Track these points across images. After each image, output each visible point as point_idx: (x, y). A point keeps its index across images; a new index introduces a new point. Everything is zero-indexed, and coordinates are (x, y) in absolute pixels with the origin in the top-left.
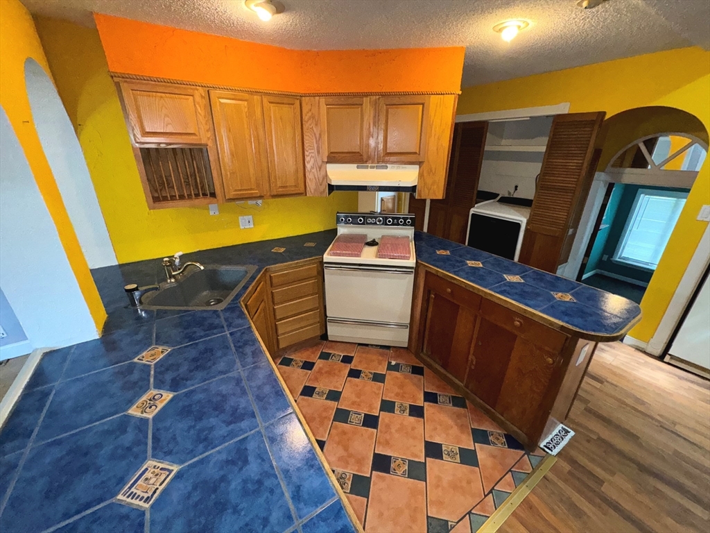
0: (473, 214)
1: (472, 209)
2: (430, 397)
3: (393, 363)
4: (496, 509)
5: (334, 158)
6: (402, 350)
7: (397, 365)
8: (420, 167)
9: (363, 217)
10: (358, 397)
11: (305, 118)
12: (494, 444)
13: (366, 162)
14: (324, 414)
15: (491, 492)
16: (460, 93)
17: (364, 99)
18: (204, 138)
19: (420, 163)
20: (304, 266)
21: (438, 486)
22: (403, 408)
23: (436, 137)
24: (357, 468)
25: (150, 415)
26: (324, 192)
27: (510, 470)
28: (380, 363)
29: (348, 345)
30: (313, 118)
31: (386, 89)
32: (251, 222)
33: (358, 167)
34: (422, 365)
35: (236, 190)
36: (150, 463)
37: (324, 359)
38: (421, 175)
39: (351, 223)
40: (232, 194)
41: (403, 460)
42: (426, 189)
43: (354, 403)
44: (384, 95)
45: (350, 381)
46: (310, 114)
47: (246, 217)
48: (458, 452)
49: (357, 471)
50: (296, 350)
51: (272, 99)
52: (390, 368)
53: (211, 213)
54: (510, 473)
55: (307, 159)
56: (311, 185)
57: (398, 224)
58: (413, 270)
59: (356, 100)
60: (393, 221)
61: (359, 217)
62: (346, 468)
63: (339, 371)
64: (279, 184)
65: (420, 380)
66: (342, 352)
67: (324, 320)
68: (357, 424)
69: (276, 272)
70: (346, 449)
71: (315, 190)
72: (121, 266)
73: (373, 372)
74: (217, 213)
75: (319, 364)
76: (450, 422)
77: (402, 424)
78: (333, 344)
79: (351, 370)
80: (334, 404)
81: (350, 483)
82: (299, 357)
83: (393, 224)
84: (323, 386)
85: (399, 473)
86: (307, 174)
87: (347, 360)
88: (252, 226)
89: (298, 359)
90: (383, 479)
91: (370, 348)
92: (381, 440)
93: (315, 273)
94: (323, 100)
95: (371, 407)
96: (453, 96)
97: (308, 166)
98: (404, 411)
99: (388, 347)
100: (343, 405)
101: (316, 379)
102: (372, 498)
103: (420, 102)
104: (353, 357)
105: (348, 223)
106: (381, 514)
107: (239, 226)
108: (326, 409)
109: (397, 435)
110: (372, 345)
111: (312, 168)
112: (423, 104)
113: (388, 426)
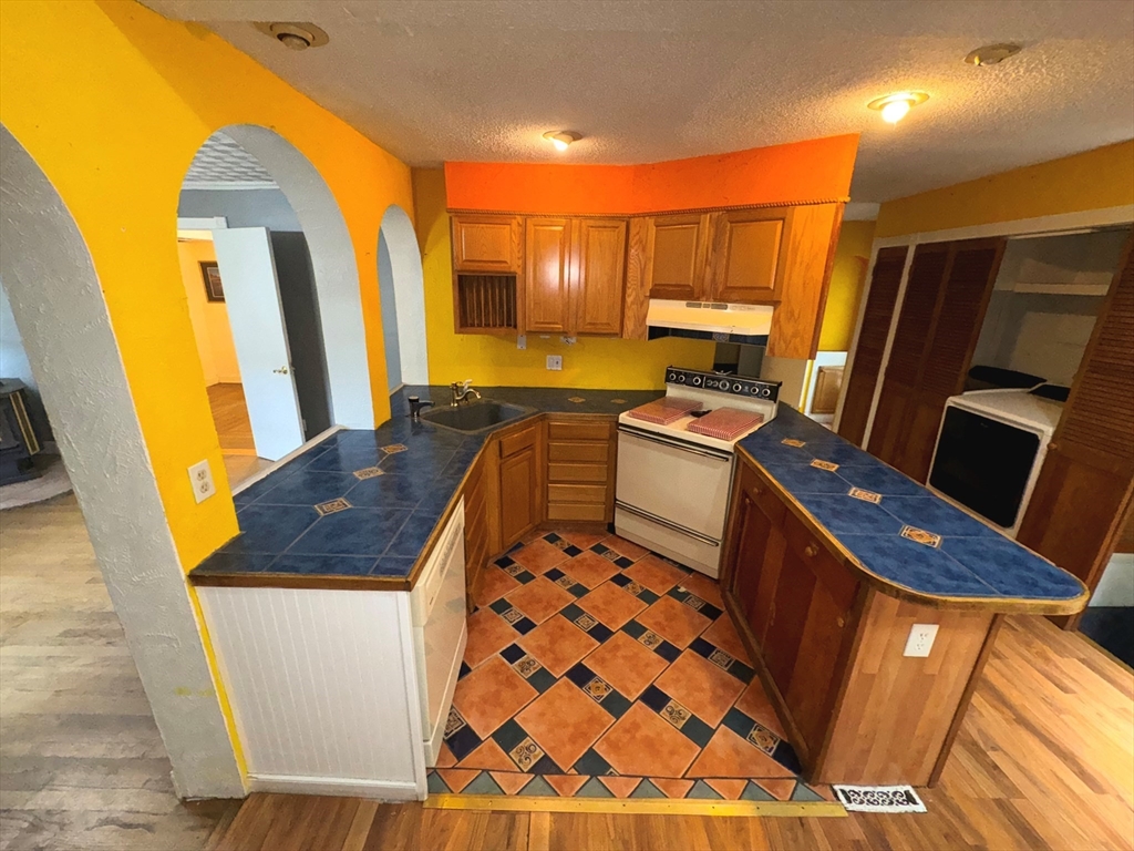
0: (949, 407)
1: (951, 398)
2: (701, 648)
3: (682, 589)
4: (686, 797)
5: (659, 292)
6: (708, 581)
7: (686, 594)
8: (775, 309)
9: (702, 377)
10: (604, 603)
11: (632, 243)
12: (753, 740)
13: (698, 299)
14: (554, 602)
15: (696, 780)
16: (848, 199)
17: (703, 216)
18: (514, 266)
19: (775, 304)
20: (595, 422)
21: (627, 731)
22: (651, 640)
23: (804, 265)
24: (549, 664)
25: (361, 478)
26: (642, 334)
27: (749, 779)
28: (663, 582)
29: (637, 548)
30: (641, 242)
31: (733, 201)
32: (560, 362)
33: (688, 305)
34: (723, 609)
35: (537, 323)
36: (341, 499)
37: (596, 551)
38: (776, 321)
39: (684, 383)
40: (533, 327)
41: (608, 686)
42: (782, 342)
43: (595, 607)
44: (729, 210)
45: (608, 585)
46: (637, 237)
47: (555, 357)
48: (687, 718)
49: (549, 667)
50: (570, 531)
51: (592, 222)
52: (674, 593)
53: (519, 347)
54: (747, 781)
55: (629, 291)
56: (630, 325)
57: (749, 394)
58: (730, 457)
59: (692, 218)
60: (743, 388)
61: (695, 375)
62: (540, 658)
63: (605, 570)
64: (588, 320)
65: (703, 623)
66: (623, 553)
67: (612, 504)
68: (583, 628)
69: (556, 420)
70: (553, 642)
71: (633, 331)
72: (430, 386)
73: (645, 587)
74: (524, 348)
75: (587, 554)
76: (706, 685)
77: (636, 655)
78: (620, 540)
79: (620, 574)
80: (572, 599)
81: (533, 672)
82: (567, 539)
83: (741, 393)
84: (573, 577)
85: (592, 694)
86: (626, 310)
87: (623, 563)
88: (560, 369)
89: (567, 541)
90: (571, 689)
91: (664, 561)
92: (597, 656)
93: (606, 434)
94: (651, 221)
95: (613, 620)
96: (834, 205)
97: (629, 300)
98: (651, 643)
99: (690, 570)
100: (581, 604)
101: (571, 567)
102: (545, 697)
103: (780, 216)
104: (632, 563)
105: (679, 383)
106: (542, 715)
107: (545, 366)
108: (560, 598)
109: (621, 661)
110: (669, 559)
111: (632, 303)
112: (783, 219)
113: (617, 647)
